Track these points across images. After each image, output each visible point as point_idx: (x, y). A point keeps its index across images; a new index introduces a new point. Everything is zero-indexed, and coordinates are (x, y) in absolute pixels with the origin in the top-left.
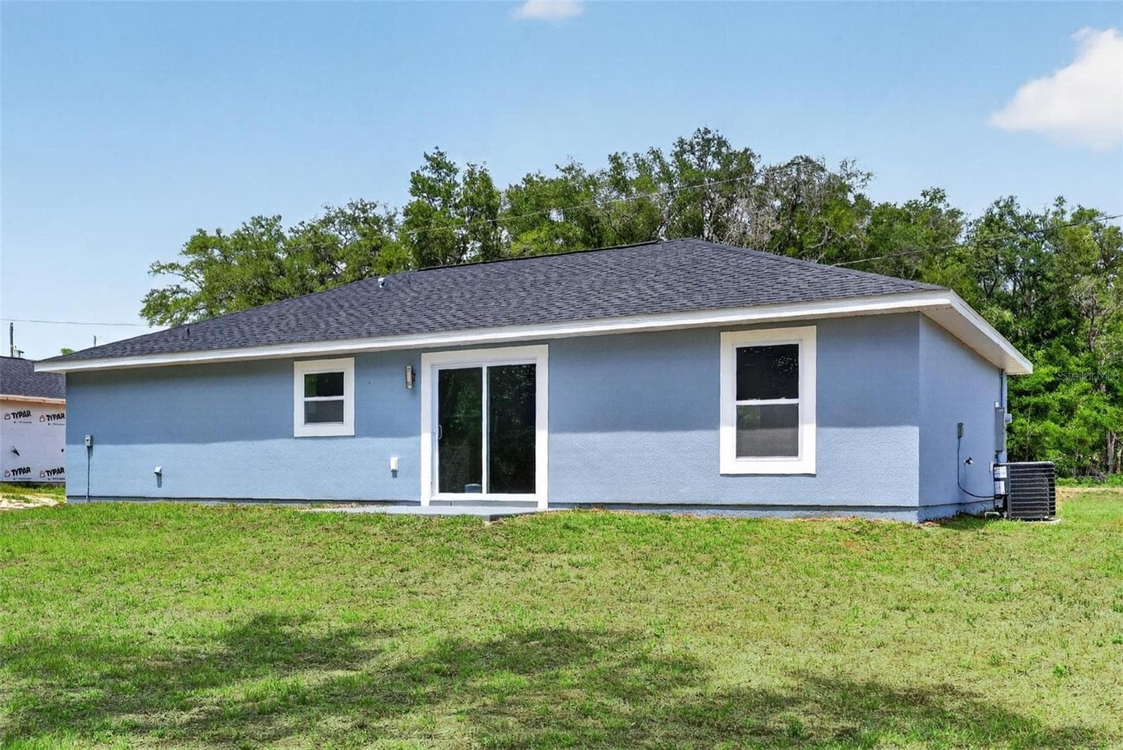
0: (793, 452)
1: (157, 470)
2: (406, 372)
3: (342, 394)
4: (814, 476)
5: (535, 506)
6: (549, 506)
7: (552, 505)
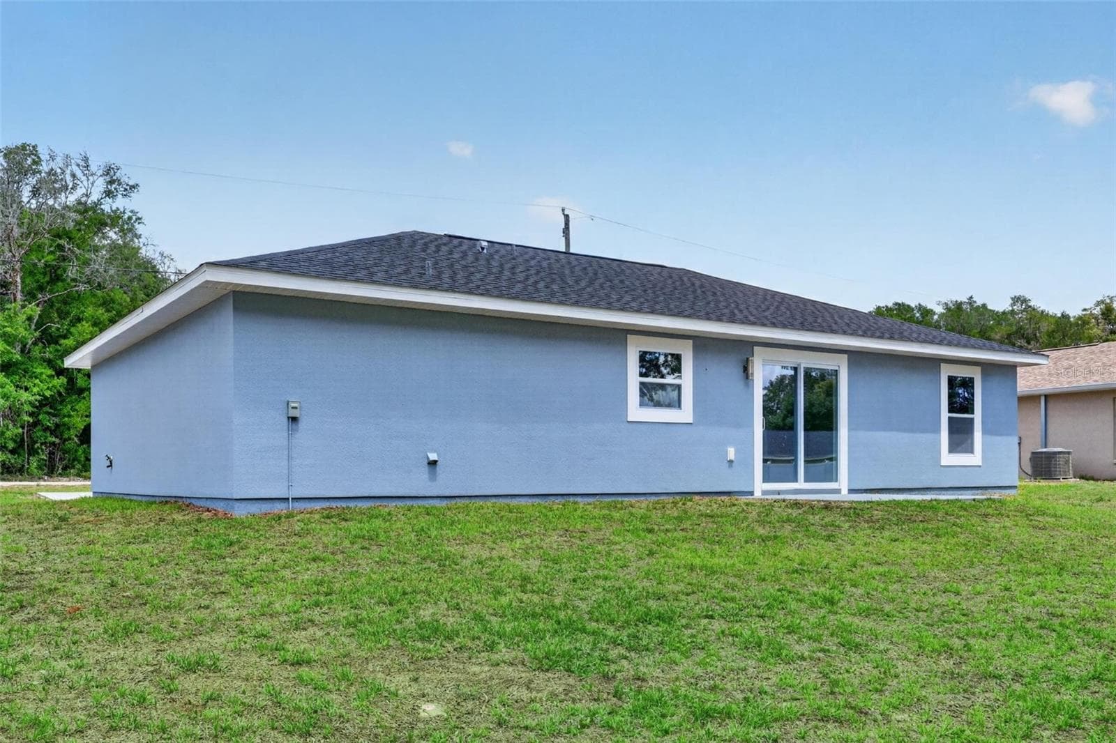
0: (972, 449)
1: (433, 457)
3: (680, 377)
4: (980, 466)
5: (840, 493)
6: (849, 493)
7: (851, 491)
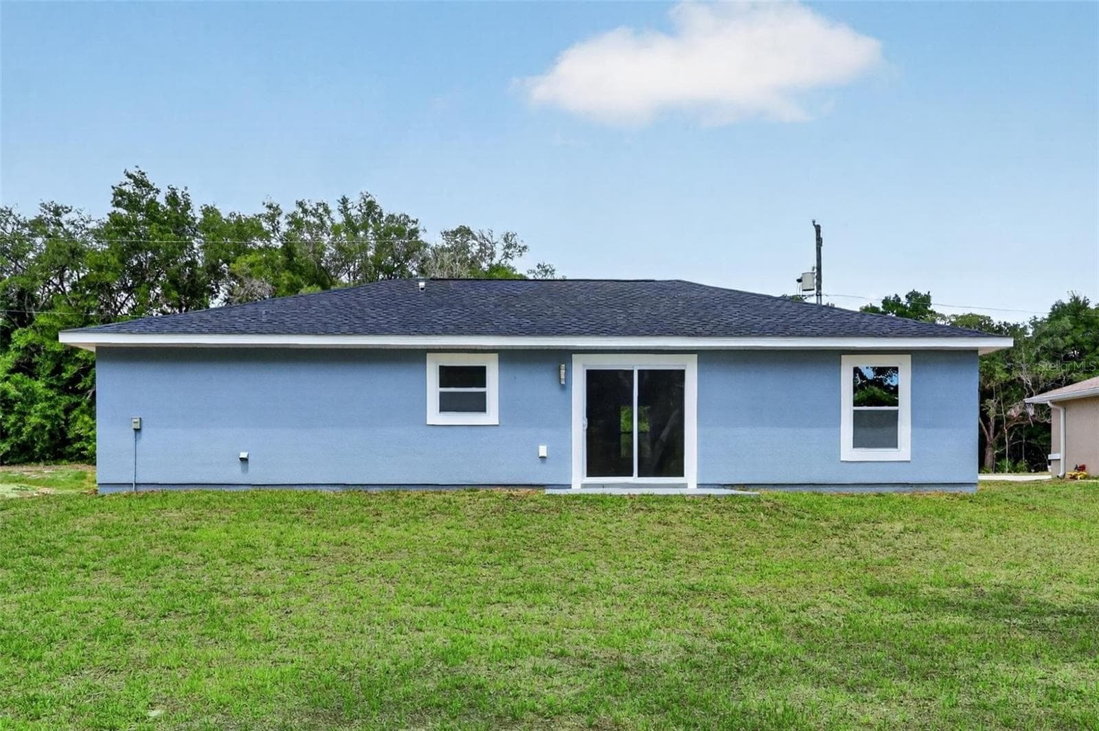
0: (894, 445)
1: (244, 455)
2: (560, 370)
3: (485, 387)
4: (909, 462)
5: (686, 487)
6: (698, 488)
7: (700, 485)
